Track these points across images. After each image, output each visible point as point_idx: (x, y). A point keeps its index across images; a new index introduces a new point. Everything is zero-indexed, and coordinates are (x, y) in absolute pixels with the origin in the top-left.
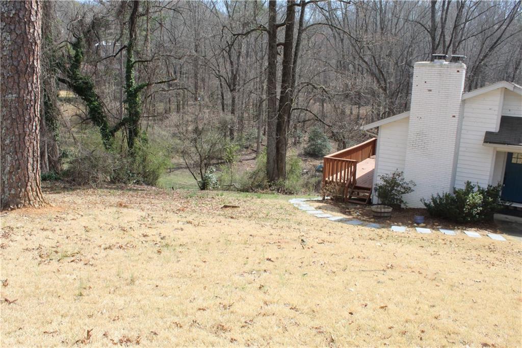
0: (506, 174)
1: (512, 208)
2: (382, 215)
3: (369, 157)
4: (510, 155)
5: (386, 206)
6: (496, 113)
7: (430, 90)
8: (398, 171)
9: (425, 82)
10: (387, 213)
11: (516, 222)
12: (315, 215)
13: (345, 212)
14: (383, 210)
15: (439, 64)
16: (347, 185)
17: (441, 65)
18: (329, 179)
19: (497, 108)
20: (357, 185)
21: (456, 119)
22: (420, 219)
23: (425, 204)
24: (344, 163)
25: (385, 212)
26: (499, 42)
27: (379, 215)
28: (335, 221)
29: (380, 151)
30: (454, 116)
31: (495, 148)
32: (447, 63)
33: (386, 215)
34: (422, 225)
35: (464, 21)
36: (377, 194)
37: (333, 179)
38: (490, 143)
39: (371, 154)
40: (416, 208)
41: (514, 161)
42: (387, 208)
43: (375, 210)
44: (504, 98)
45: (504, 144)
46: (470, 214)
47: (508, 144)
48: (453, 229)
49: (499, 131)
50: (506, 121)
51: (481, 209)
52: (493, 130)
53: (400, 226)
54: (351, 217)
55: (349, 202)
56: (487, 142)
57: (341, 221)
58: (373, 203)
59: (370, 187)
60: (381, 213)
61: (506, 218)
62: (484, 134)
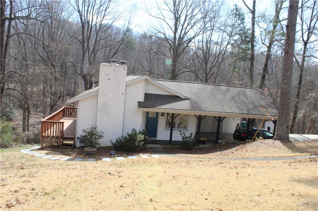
0: (146, 123)
1: (155, 141)
2: (92, 153)
3: (62, 119)
4: (148, 113)
5: (92, 148)
6: (142, 92)
7: (109, 80)
8: (94, 126)
9: (107, 75)
10: (95, 151)
11: (156, 147)
12: (50, 159)
13: (66, 154)
14: (92, 150)
15: (113, 65)
16: (60, 137)
17: (115, 66)
18: (45, 134)
19: (142, 89)
20: (65, 136)
21: (124, 95)
22: (113, 153)
23: (112, 144)
24: (57, 124)
25: (93, 151)
26: (117, 52)
27: (90, 153)
28: (66, 160)
29: (80, 115)
30: (123, 94)
31: (142, 110)
32: (118, 65)
33: (94, 152)
34: (116, 155)
35: (99, 40)
36: (79, 141)
37: (48, 134)
38: (141, 107)
39: (63, 117)
40: (104, 146)
41: (150, 116)
42: (93, 149)
43: (87, 150)
44: (146, 84)
45: (147, 107)
46: (138, 146)
47: (150, 108)
48: (132, 155)
49: (144, 101)
50: (147, 96)
51: (143, 142)
52: (141, 101)
53: (105, 158)
54: (72, 157)
55: (62, 148)
56: (140, 107)
57: (69, 160)
58: (77, 147)
59: (73, 137)
60: (91, 152)
61: (151, 146)
62: (137, 103)
